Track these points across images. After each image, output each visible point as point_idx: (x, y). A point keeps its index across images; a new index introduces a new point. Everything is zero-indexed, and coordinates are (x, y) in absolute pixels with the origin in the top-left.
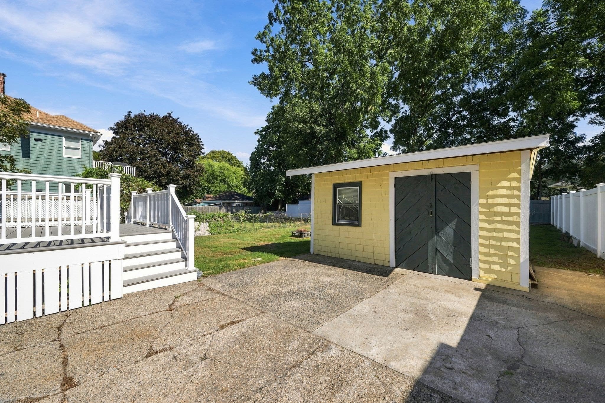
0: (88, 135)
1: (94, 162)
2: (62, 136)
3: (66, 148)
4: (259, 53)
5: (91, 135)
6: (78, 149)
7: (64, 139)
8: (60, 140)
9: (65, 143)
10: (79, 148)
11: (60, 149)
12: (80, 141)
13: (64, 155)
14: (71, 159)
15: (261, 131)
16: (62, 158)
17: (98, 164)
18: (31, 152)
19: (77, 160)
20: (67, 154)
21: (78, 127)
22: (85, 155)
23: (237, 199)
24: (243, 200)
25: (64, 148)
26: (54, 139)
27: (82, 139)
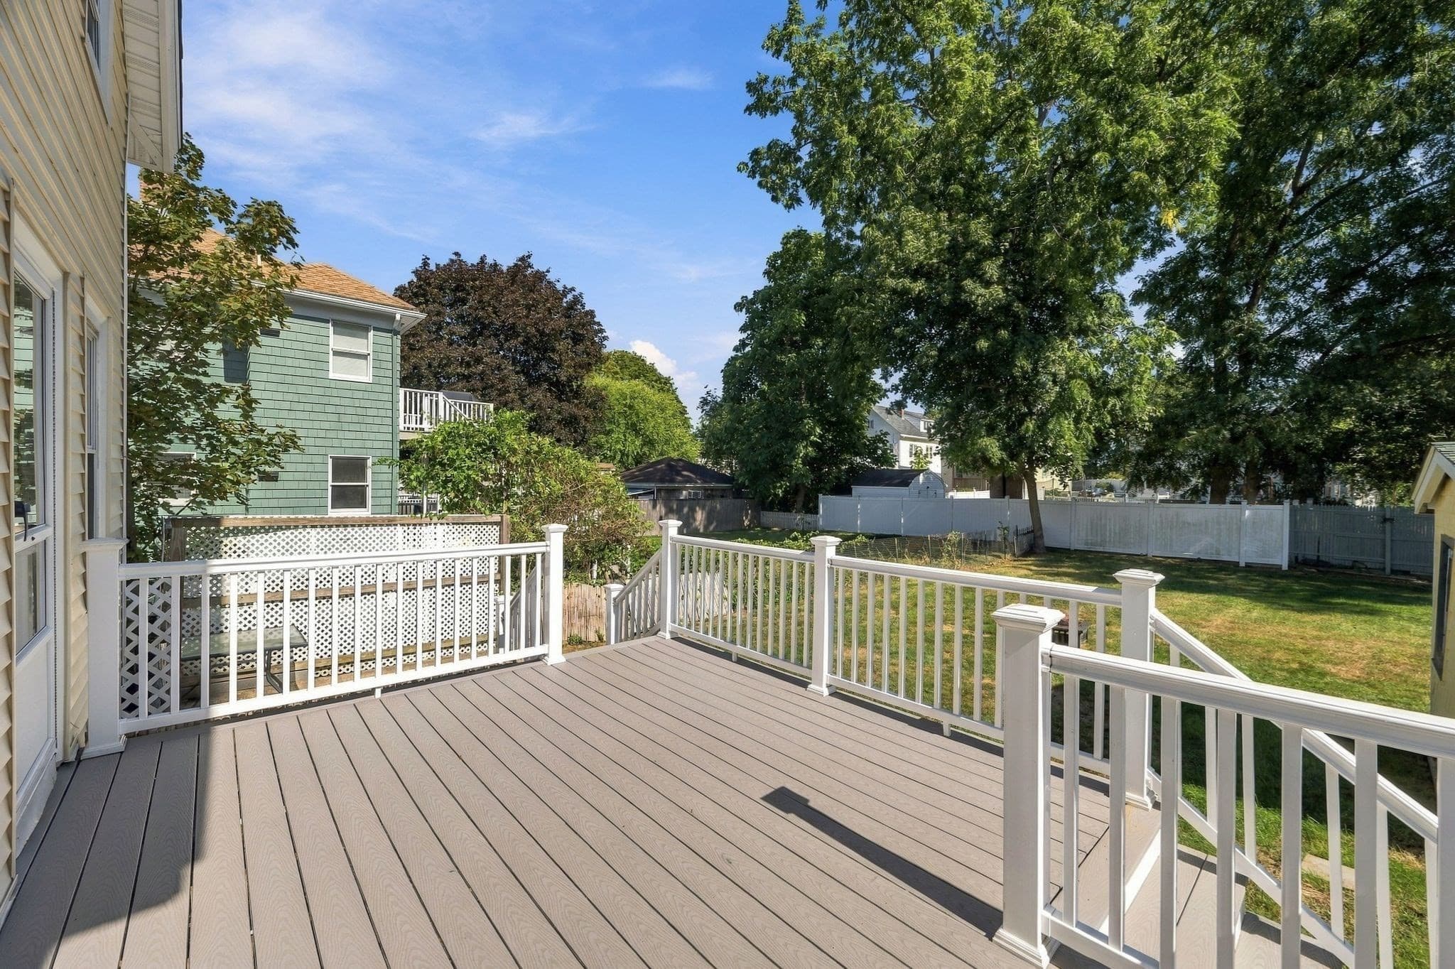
0: (391, 318)
1: (402, 391)
2: (327, 321)
3: (336, 353)
4: (768, 88)
5: (398, 317)
6: (365, 357)
7: (331, 329)
8: (323, 332)
9: (337, 341)
10: (365, 352)
11: (322, 357)
12: (371, 334)
13: (331, 376)
14: (347, 385)
15: (752, 302)
16: (326, 383)
17: (411, 397)
18: (252, 367)
19: (363, 387)
20: (338, 371)
21: (365, 293)
22: (382, 373)
23: (689, 480)
24: (705, 482)
25: (331, 353)
26: (307, 329)
27: (375, 329)
